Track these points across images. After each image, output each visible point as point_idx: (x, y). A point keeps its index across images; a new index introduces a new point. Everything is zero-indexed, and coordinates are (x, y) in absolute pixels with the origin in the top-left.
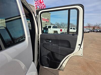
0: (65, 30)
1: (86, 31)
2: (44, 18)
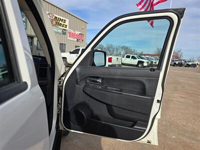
0: (117, 59)
1: (156, 63)
2: (72, 31)
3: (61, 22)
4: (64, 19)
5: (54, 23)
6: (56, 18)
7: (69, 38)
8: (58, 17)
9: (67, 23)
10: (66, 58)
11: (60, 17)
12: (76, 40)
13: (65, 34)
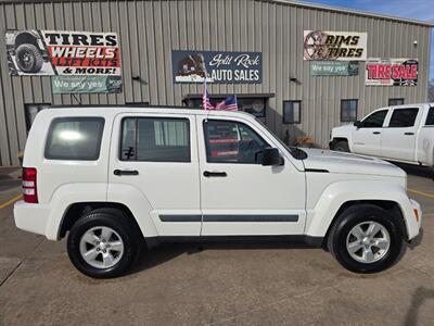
2: (379, 61)
3: (343, 46)
4: (353, 34)
5: (326, 51)
6: (330, 38)
7: (368, 82)
8: (334, 34)
9: (362, 44)
10: (345, 140)
11: (340, 34)
12: (392, 82)
13: (356, 73)
